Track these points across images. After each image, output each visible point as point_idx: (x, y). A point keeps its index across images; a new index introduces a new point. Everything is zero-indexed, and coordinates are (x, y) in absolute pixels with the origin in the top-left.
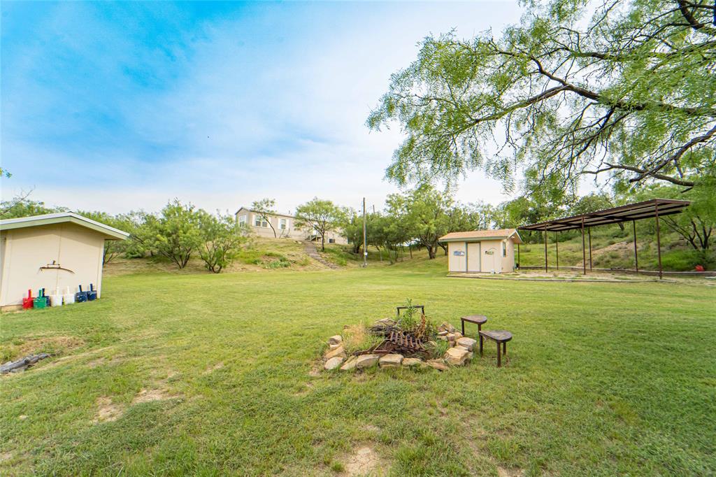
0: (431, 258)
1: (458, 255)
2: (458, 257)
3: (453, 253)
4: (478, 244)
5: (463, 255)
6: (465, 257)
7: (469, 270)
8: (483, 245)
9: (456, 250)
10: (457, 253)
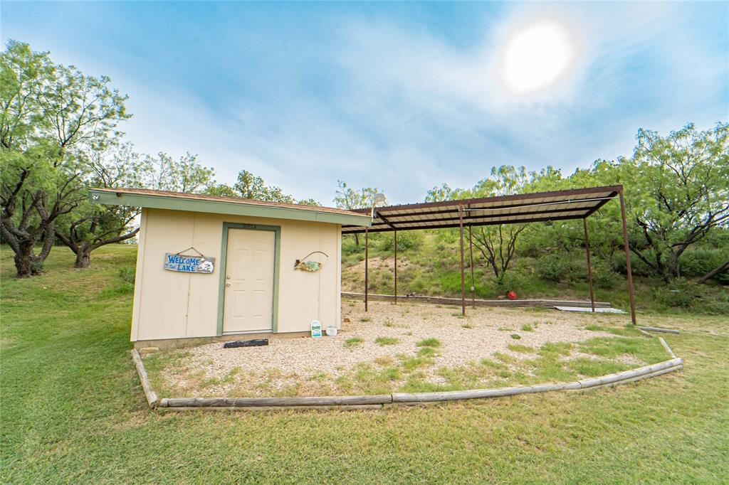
0: (21, 273)
1: (186, 270)
2: (184, 278)
3: (160, 260)
4: (271, 235)
5: (208, 273)
6: (215, 280)
7: (229, 328)
8: (287, 237)
9: (174, 251)
10: (181, 264)
